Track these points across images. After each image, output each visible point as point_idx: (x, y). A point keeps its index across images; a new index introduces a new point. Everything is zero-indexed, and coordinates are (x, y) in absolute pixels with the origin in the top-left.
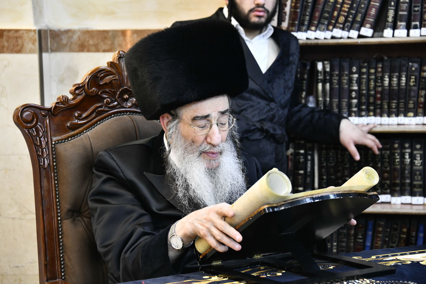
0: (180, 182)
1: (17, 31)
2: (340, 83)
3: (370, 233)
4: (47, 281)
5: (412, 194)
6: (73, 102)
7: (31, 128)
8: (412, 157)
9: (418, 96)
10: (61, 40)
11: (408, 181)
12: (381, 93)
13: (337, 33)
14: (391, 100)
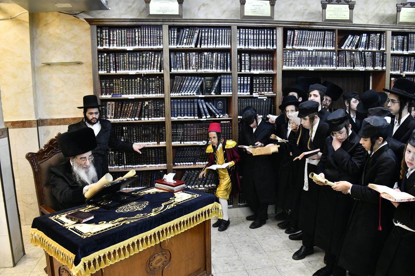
0: (77, 176)
1: (30, 121)
2: (130, 133)
4: (40, 206)
5: (152, 164)
6: (44, 150)
9: (152, 136)
10: (44, 122)
11: (151, 160)
12: (142, 135)
13: (128, 119)
14: (145, 137)
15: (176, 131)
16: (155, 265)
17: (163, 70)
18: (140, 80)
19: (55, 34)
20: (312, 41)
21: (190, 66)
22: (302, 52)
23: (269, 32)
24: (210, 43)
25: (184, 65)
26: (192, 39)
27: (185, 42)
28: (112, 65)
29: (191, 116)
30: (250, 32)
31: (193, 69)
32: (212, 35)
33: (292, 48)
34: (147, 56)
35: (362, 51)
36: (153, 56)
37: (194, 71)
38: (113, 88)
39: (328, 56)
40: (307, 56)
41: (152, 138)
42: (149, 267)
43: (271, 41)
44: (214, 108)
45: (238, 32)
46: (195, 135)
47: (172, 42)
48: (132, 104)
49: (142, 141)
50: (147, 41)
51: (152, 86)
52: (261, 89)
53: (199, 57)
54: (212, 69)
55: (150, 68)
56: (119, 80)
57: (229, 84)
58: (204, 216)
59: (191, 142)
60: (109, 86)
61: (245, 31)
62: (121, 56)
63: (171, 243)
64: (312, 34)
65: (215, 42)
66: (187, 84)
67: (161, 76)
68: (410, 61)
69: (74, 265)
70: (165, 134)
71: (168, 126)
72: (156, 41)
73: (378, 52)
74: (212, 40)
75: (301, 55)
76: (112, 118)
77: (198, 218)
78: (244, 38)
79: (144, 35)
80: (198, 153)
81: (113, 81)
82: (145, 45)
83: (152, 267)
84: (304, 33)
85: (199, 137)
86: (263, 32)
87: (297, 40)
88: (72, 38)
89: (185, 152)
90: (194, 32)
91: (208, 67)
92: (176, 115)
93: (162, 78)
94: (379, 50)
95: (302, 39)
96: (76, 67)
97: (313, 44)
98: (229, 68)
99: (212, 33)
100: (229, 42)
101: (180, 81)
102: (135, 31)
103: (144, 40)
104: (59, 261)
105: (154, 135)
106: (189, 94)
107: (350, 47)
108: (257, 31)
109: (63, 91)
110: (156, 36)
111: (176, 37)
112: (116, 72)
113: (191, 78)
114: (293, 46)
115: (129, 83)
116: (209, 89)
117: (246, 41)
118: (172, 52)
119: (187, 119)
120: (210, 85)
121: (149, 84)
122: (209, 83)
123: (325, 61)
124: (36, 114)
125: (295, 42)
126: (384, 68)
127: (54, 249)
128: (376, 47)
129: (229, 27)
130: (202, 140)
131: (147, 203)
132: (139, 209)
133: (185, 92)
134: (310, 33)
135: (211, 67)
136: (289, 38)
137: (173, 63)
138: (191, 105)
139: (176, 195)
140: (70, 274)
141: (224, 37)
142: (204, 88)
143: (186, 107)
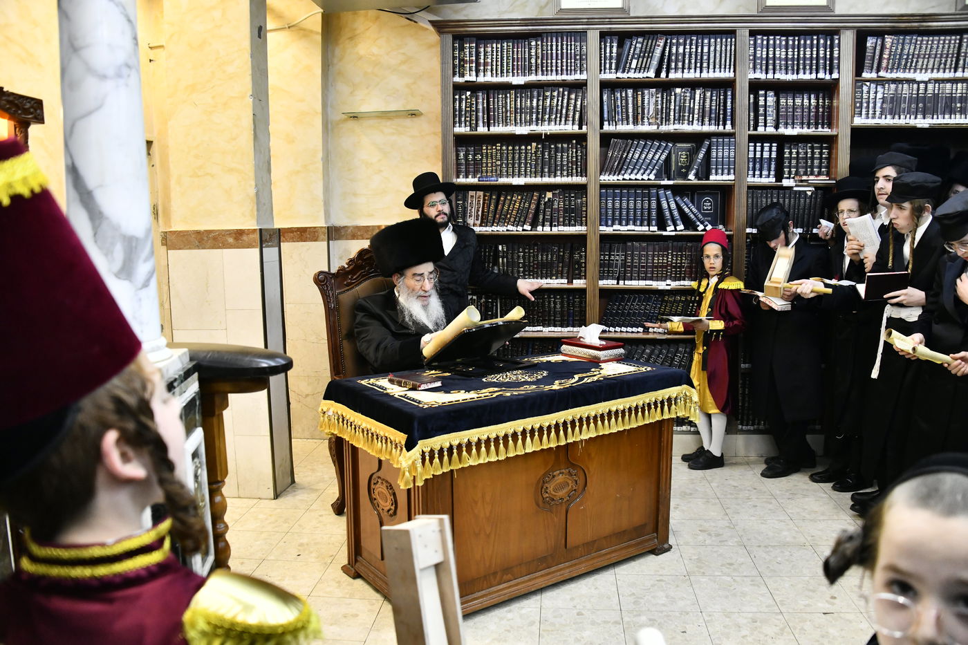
1: (314, 228)
2: (512, 258)
3: (531, 350)
5: (555, 326)
6: (348, 269)
7: (323, 285)
8: (555, 303)
9: (558, 267)
10: (341, 232)
11: (553, 318)
12: (537, 264)
13: (510, 228)
14: (542, 268)
15: (610, 256)
16: (553, 493)
17: (587, 125)
18: (537, 148)
19: (370, 56)
20: (926, 60)
21: (643, 118)
22: (900, 86)
23: (822, 41)
24: (689, 68)
25: (631, 114)
26: (649, 59)
27: (633, 66)
28: (480, 114)
29: (641, 225)
30: (778, 42)
31: (650, 124)
32: (694, 50)
33: (878, 77)
34: (554, 96)
36: (566, 97)
37: (653, 128)
38: (482, 163)
39: (966, 94)
40: (912, 94)
41: (557, 271)
42: (542, 495)
43: (828, 62)
44: (694, 210)
45: (752, 42)
46: (650, 267)
47: (608, 66)
48: (519, 197)
49: (535, 275)
50: (554, 64)
51: (562, 161)
52: (802, 171)
53: (662, 99)
54: (692, 124)
55: (558, 122)
56: (494, 147)
57: (729, 158)
58: (659, 409)
59: (640, 281)
60: (474, 159)
61: (768, 41)
62: (500, 96)
63: (589, 455)
64: (927, 44)
65: (698, 65)
66: (637, 156)
67: (582, 139)
69: (404, 449)
70: (585, 263)
71: (593, 245)
72: (573, 64)
74: (693, 61)
75: (899, 92)
76: (476, 224)
77: (647, 412)
78: (764, 56)
79: (549, 52)
80: (655, 308)
81: (482, 149)
82: (549, 73)
83: (547, 495)
84: (908, 41)
85: (657, 271)
86: (808, 42)
87: (889, 59)
88: (404, 62)
89: (626, 304)
90: (654, 44)
91: (684, 120)
92: (610, 222)
93: (584, 144)
95: (901, 55)
96: (408, 122)
97: (930, 66)
98: (729, 122)
99: (694, 47)
100: (730, 65)
101: (622, 149)
102: (529, 44)
103: (547, 63)
104: (374, 454)
105: (561, 265)
106: (639, 176)
108: (794, 41)
109: (381, 171)
110: (573, 56)
111: (614, 55)
112: (489, 130)
113: (646, 144)
114: (880, 71)
115: (514, 154)
116: (684, 170)
117: (769, 63)
118: (605, 88)
119: (634, 231)
120: (687, 161)
121: (556, 155)
122: (683, 158)
123: (959, 105)
124: (327, 215)
125: (884, 64)
127: (365, 432)
129: (731, 33)
130: (663, 279)
131: (545, 373)
132: (529, 380)
133: (632, 173)
134: (922, 41)
135: (688, 120)
136: (869, 54)
137: (608, 112)
138: (642, 201)
139: (603, 365)
140: (391, 485)
141: (721, 55)
142: (673, 168)
143: (632, 205)
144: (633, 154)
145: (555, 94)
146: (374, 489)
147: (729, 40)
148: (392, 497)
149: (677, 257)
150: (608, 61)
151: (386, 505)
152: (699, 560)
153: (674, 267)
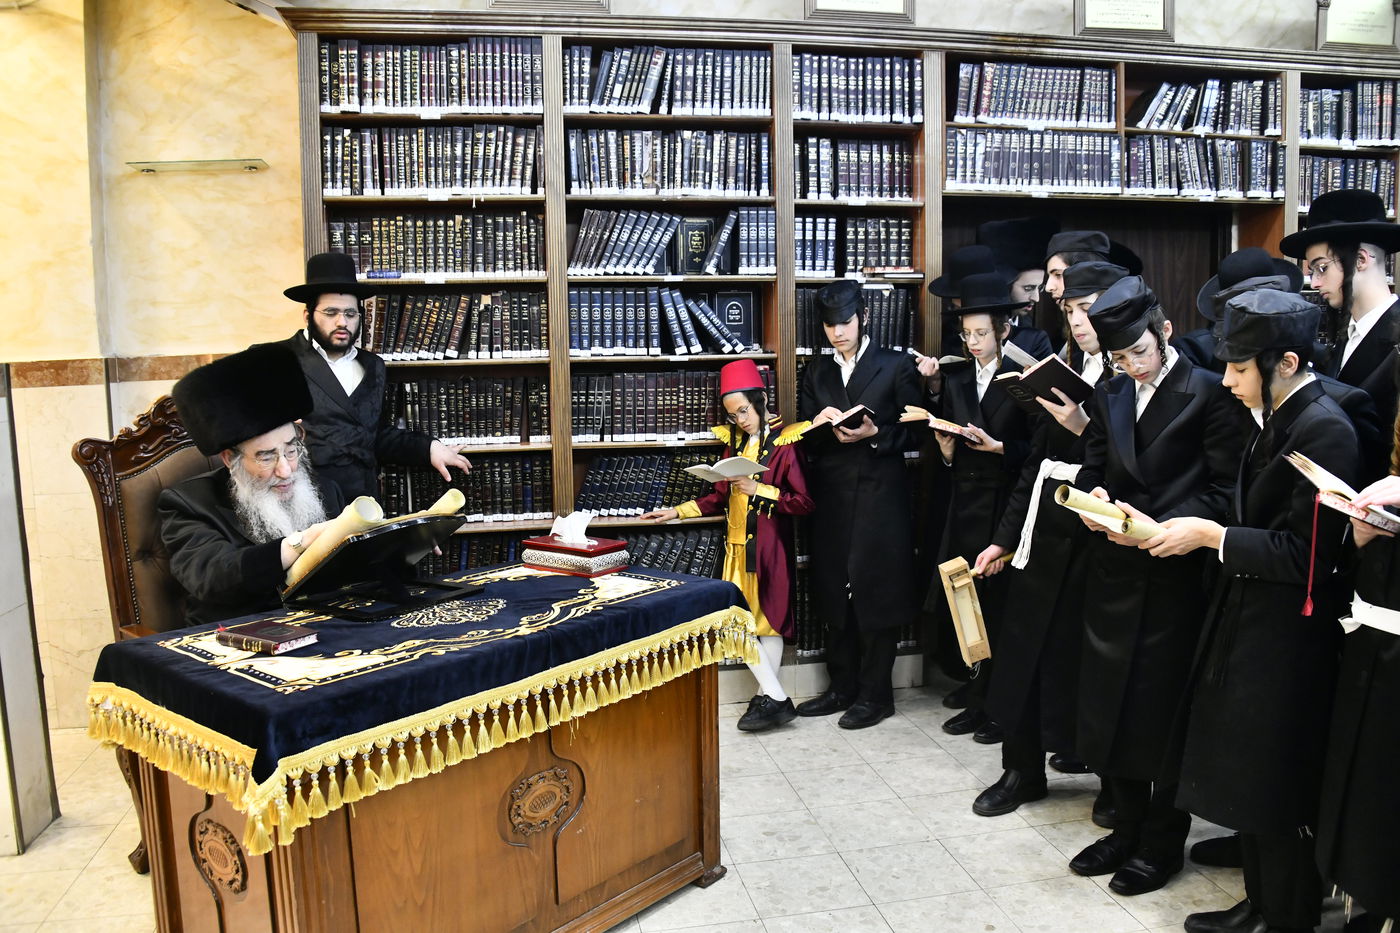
1: (82, 361)
2: (429, 404)
4: (121, 626)
5: (503, 512)
6: (137, 434)
7: (92, 464)
8: (502, 475)
9: (504, 416)
10: (130, 368)
11: (499, 499)
12: (469, 413)
13: (423, 354)
14: (479, 419)
15: (587, 396)
16: (531, 814)
17: (544, 187)
18: (463, 223)
19: (175, 68)
20: (1039, 101)
21: (633, 177)
22: (1007, 136)
23: (898, 67)
24: (703, 101)
25: (614, 170)
26: (641, 85)
27: (617, 93)
28: (368, 167)
29: (635, 346)
30: (834, 65)
31: (644, 186)
32: (709, 72)
33: (977, 122)
34: (490, 140)
35: (1207, 137)
36: (510, 141)
37: (649, 194)
38: (373, 249)
39: (1094, 151)
40: (1023, 148)
41: (503, 424)
42: (510, 819)
43: (907, 98)
44: (716, 321)
45: (796, 64)
46: (651, 412)
47: (576, 93)
48: (437, 304)
49: (468, 432)
50: (489, 88)
51: (505, 245)
52: (873, 260)
53: (663, 147)
54: (710, 187)
55: (497, 181)
56: (392, 222)
57: (767, 239)
58: (696, 650)
59: (637, 435)
60: (360, 243)
61: (820, 62)
62: (401, 138)
63: (587, 740)
64: (1040, 78)
65: (717, 96)
66: (625, 236)
67: (536, 209)
68: (1364, 172)
69: (251, 779)
70: (548, 408)
71: (560, 379)
72: (520, 89)
73: (1257, 140)
74: (709, 90)
75: (1007, 145)
77: (677, 657)
78: (815, 86)
79: (481, 67)
80: (661, 475)
81: (372, 225)
82: (482, 101)
83: (520, 819)
84: (1015, 73)
86: (878, 67)
87: (990, 97)
88: (234, 80)
89: (616, 472)
91: (696, 180)
92: (585, 343)
93: (540, 217)
94: (1262, 133)
95: (1006, 91)
96: (245, 180)
97: (1045, 110)
98: (765, 185)
99: (709, 67)
100: (764, 98)
101: (602, 226)
102: (448, 54)
103: (478, 85)
104: (194, 784)
105: (508, 413)
106: (630, 269)
107: (1166, 123)
108: (857, 64)
109: (198, 263)
110: (520, 75)
111: (586, 75)
112: (383, 193)
113: (639, 217)
114: (979, 114)
115: (425, 233)
116: (697, 260)
117: (823, 97)
118: (573, 128)
119: (624, 355)
120: (702, 245)
121: (495, 236)
122: (695, 240)
123: (1085, 167)
124: (105, 339)
125: (985, 103)
126: (1279, 193)
127: (176, 742)
128: (1252, 125)
129: (766, 48)
130: (673, 429)
131: (501, 604)
132: (475, 619)
133: (618, 263)
134: (1033, 73)
135: (704, 181)
136: (963, 88)
137: (578, 166)
138: (636, 308)
139: (597, 581)
140: (232, 837)
141: (750, 82)
142: (681, 256)
143: (619, 315)
144: (619, 234)
145: (492, 135)
146: (201, 843)
147: (762, 59)
148: (236, 858)
149: (692, 395)
150: (576, 86)
151: (226, 872)
152: (772, 887)
153: (689, 411)
